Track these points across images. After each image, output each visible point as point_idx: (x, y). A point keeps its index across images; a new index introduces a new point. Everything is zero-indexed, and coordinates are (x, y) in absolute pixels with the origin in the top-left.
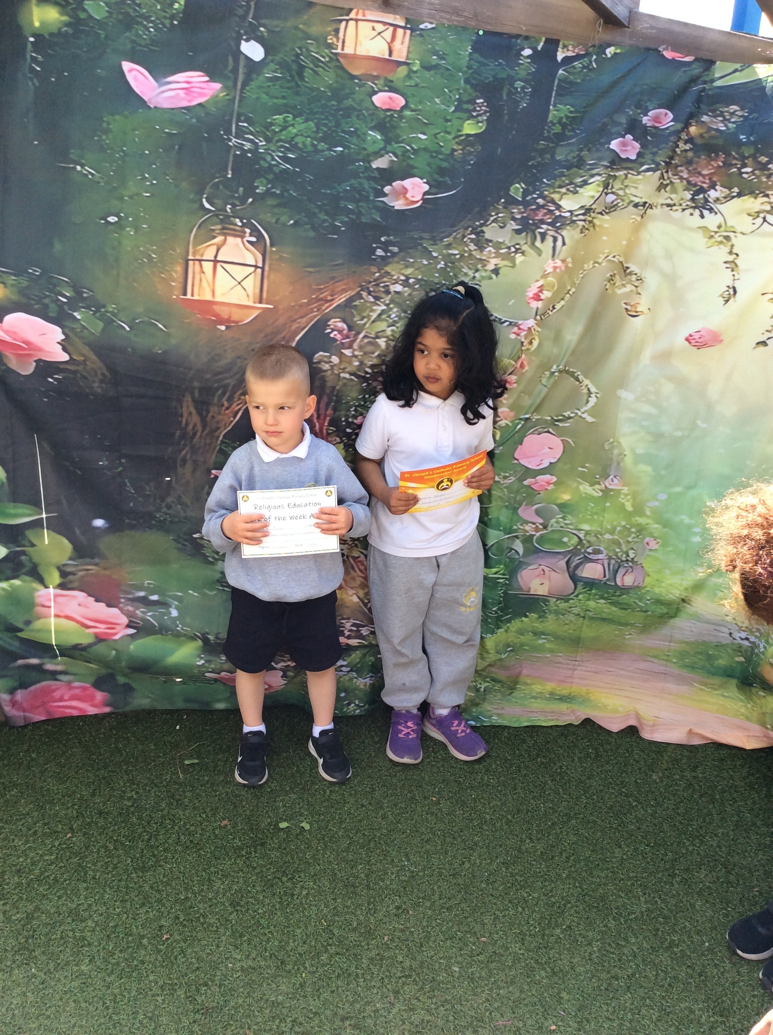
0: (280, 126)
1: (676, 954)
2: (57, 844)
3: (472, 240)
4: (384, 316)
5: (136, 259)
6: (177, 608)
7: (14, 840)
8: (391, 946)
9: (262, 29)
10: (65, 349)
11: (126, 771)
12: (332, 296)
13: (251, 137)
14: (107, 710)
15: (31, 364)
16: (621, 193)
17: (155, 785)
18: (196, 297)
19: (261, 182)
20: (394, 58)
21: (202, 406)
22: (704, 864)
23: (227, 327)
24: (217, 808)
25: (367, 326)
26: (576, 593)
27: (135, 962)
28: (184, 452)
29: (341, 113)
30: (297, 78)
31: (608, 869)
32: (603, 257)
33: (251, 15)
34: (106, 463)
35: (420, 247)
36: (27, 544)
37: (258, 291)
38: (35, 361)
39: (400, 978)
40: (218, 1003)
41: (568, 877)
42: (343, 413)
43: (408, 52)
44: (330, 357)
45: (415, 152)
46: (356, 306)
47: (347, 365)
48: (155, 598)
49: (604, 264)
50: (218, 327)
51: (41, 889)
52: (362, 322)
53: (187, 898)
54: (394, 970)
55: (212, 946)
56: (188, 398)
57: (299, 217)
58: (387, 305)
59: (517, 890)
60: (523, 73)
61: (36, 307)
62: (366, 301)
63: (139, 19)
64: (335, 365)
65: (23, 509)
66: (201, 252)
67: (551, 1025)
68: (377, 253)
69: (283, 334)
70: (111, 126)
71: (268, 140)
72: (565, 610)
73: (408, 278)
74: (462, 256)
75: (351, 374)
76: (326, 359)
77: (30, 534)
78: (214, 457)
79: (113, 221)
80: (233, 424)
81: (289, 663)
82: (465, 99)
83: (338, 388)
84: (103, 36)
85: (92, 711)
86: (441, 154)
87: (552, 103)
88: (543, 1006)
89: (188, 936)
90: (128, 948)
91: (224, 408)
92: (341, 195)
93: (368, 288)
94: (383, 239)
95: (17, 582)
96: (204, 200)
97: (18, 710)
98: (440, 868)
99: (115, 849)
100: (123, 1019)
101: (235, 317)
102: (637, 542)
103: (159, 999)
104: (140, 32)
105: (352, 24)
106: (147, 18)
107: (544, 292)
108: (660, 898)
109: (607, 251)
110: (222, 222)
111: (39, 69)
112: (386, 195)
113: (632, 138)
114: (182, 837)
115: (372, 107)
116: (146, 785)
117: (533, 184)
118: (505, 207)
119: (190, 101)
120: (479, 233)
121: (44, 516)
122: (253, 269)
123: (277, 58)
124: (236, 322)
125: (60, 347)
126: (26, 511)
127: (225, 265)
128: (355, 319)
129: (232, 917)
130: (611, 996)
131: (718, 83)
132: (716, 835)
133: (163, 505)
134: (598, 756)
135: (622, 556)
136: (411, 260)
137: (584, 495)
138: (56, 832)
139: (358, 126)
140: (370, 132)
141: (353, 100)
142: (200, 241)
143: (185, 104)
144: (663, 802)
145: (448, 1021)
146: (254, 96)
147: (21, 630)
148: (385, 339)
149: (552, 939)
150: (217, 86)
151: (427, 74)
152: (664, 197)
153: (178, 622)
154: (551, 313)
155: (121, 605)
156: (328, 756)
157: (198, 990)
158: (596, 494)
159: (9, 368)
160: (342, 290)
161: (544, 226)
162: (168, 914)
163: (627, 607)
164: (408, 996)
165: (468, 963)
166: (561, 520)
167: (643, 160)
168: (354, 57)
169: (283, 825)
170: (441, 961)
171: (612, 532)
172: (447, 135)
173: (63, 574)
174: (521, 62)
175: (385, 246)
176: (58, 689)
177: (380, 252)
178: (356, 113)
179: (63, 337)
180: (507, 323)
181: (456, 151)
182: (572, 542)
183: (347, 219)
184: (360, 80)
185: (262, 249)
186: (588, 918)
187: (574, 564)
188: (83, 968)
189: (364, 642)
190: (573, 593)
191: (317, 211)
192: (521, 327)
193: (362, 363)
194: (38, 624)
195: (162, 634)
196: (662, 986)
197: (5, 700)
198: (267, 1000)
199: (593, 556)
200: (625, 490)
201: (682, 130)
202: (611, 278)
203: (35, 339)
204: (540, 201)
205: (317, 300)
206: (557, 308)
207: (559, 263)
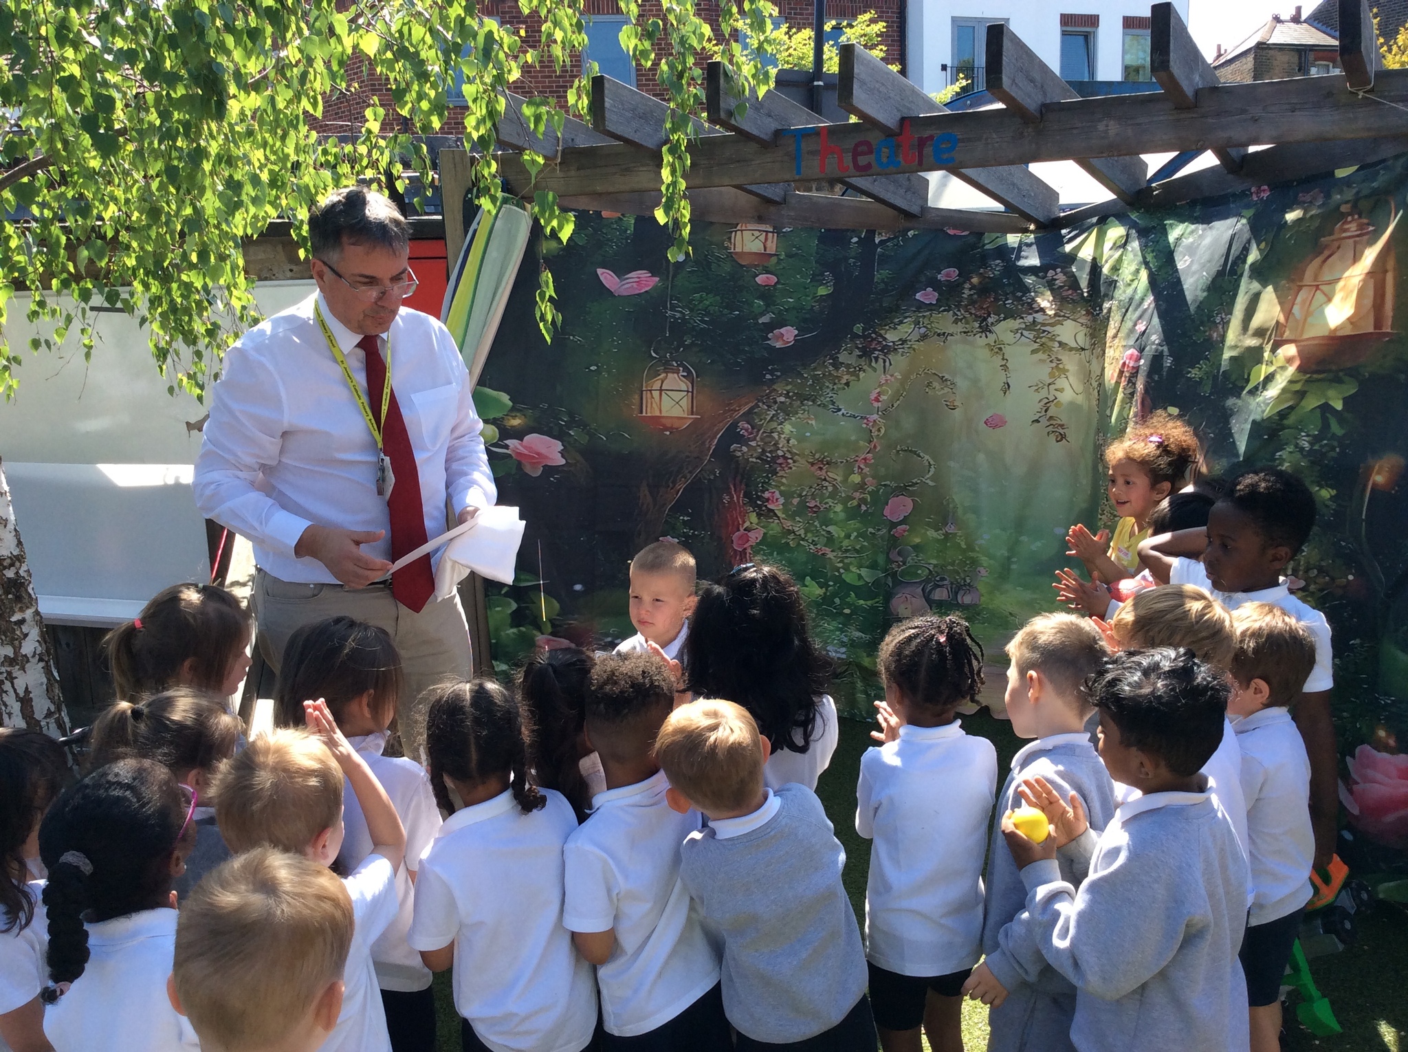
0: (697, 300)
3: (830, 364)
4: (775, 418)
5: (609, 392)
10: (563, 456)
12: (737, 408)
13: (680, 309)
15: (540, 469)
16: (929, 326)
18: (649, 415)
19: (688, 337)
20: (767, 252)
21: (654, 489)
23: (671, 432)
25: (764, 425)
29: (737, 289)
30: (706, 270)
32: (921, 370)
35: (794, 372)
36: (528, 601)
37: (690, 407)
38: (543, 466)
42: (752, 488)
43: (777, 247)
44: (741, 447)
45: (786, 310)
47: (753, 452)
49: (922, 375)
50: (665, 432)
52: (761, 423)
56: (645, 484)
57: (713, 357)
58: (775, 411)
60: (853, 254)
61: (545, 429)
62: (762, 409)
63: (606, 242)
64: (745, 452)
66: (651, 385)
68: (766, 377)
69: (709, 434)
70: (591, 310)
71: (691, 310)
73: (788, 392)
74: (824, 375)
75: (756, 458)
76: (738, 449)
79: (594, 369)
80: (675, 500)
82: (817, 273)
83: (747, 468)
84: (584, 255)
86: (804, 309)
87: (876, 270)
91: (670, 489)
93: (762, 401)
94: (770, 368)
95: (523, 629)
96: (651, 351)
101: (675, 425)
102: (971, 571)
104: (607, 249)
105: (739, 233)
106: (612, 241)
107: (881, 396)
109: (923, 366)
110: (664, 365)
112: (769, 339)
113: (932, 289)
115: (754, 284)
117: (868, 324)
118: (851, 340)
120: (835, 359)
121: (541, 582)
122: (686, 393)
124: (677, 428)
125: (560, 455)
126: (528, 577)
127: (667, 392)
128: (756, 422)
131: (987, 247)
135: (961, 581)
136: (789, 380)
137: (931, 538)
139: (748, 297)
140: (755, 300)
141: (742, 280)
142: (649, 378)
143: (637, 292)
146: (680, 284)
148: (777, 434)
150: (657, 279)
151: (790, 260)
152: (960, 327)
154: (890, 410)
158: (939, 538)
159: (525, 472)
160: (746, 402)
161: (877, 352)
166: (915, 557)
167: (941, 304)
168: (743, 253)
171: (952, 564)
172: (807, 297)
173: (554, 626)
174: (851, 246)
175: (771, 373)
177: (768, 376)
178: (744, 288)
179: (562, 448)
180: (859, 417)
181: (815, 306)
182: (924, 573)
184: (747, 268)
185: (691, 380)
187: (927, 591)
191: (724, 353)
192: (868, 419)
193: (764, 450)
199: (940, 583)
200: (960, 533)
201: (965, 282)
202: (929, 385)
203: (543, 451)
204: (873, 335)
205: (729, 410)
206: (895, 405)
207: (889, 377)
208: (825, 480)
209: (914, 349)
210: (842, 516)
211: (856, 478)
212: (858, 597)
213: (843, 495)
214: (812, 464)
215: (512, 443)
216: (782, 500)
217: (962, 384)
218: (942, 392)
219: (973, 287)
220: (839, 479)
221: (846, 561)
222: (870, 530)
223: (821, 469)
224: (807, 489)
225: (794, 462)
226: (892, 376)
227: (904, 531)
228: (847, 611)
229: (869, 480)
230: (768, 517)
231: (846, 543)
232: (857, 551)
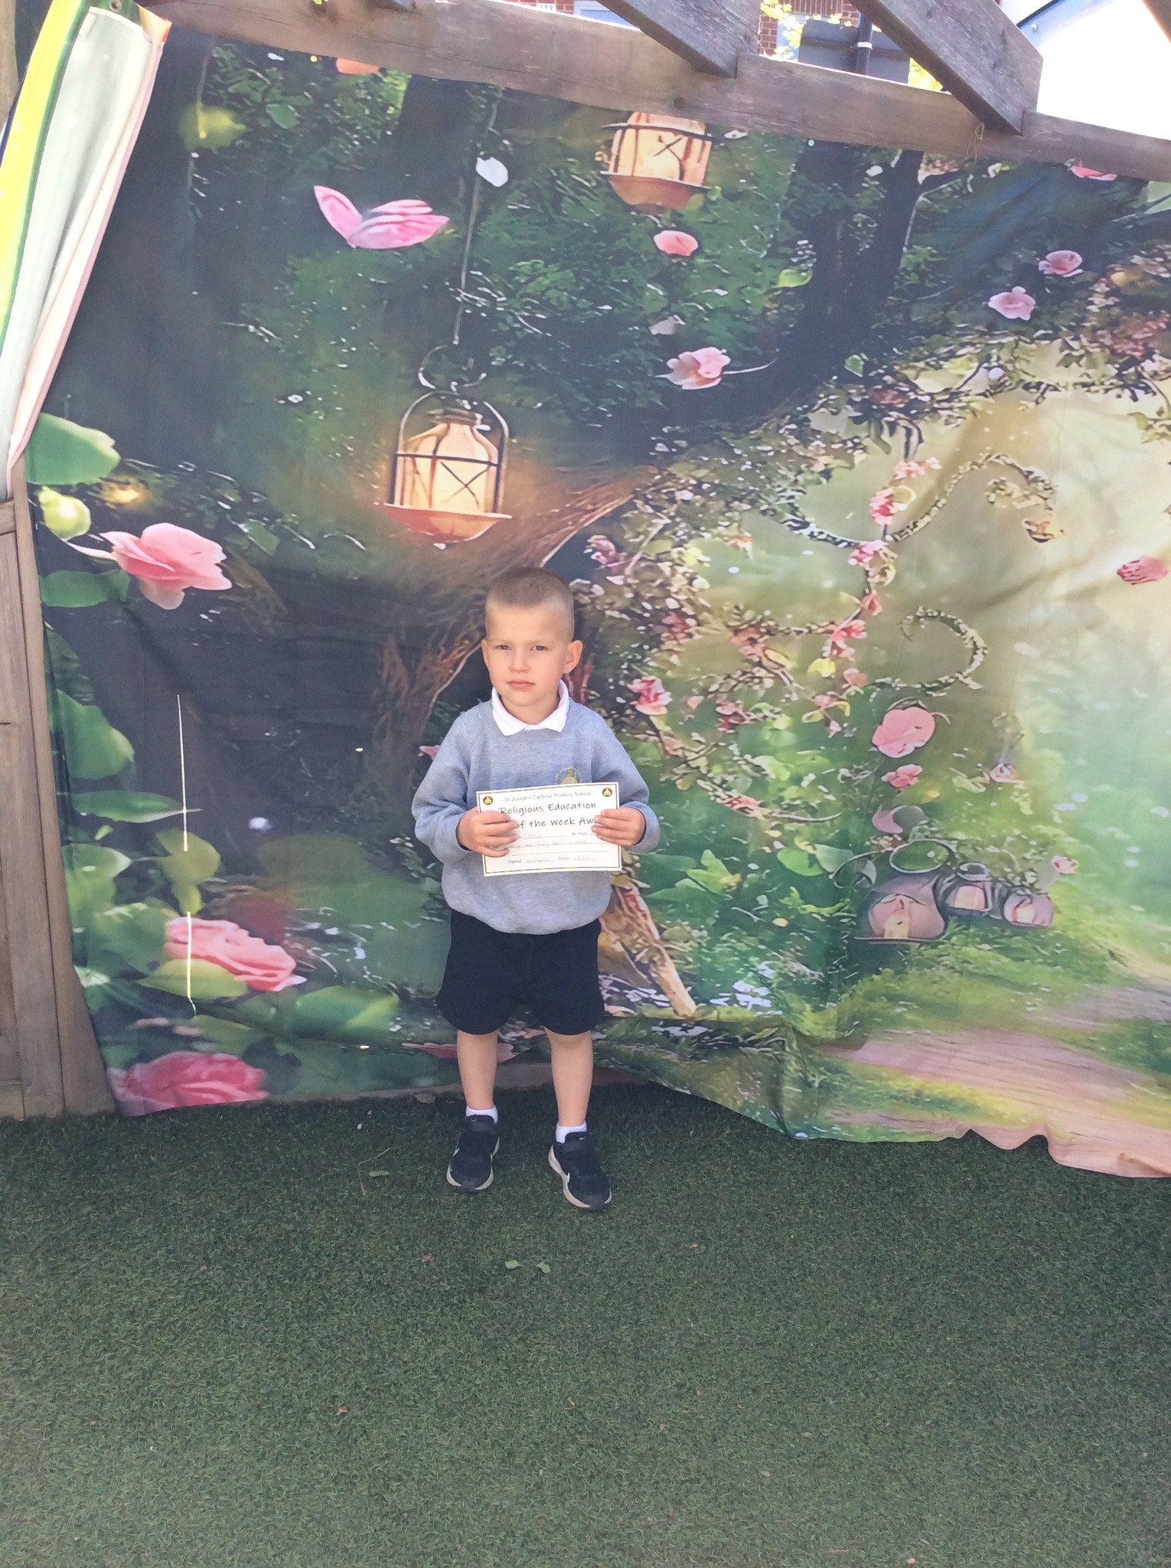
0: (527, 275)
1: (1098, 1467)
2: (185, 1279)
3: (791, 432)
4: (667, 533)
5: (326, 454)
6: (364, 947)
7: (124, 1272)
8: (669, 1438)
9: (506, 142)
10: (226, 574)
11: (285, 1184)
12: (594, 504)
13: (487, 290)
14: (262, 1095)
15: (178, 594)
16: (1010, 367)
17: (327, 1203)
18: (406, 506)
19: (499, 351)
20: (685, 182)
21: (411, 653)
22: (1141, 1342)
23: (448, 546)
24: (415, 1238)
25: (644, 545)
26: (948, 933)
27: (297, 1444)
28: (382, 719)
29: (611, 258)
30: (551, 210)
31: (994, 1344)
32: (983, 456)
33: (492, 123)
34: (275, 734)
35: (717, 441)
36: (157, 852)
37: (491, 496)
38: (185, 590)
39: (683, 1483)
40: (416, 1505)
41: (935, 1353)
42: (609, 671)
43: (707, 173)
44: (591, 586)
45: (710, 313)
46: (626, 518)
47: (615, 598)
48: (333, 931)
49: (984, 467)
50: (436, 545)
51: (163, 1339)
52: (637, 540)
53: (371, 1360)
54: (673, 1472)
55: (408, 1426)
56: (392, 642)
57: (549, 398)
58: (670, 518)
59: (857, 1368)
60: (865, 200)
61: (188, 515)
62: (642, 513)
63: (340, 129)
64: (598, 598)
65: (155, 801)
66: (415, 445)
67: (908, 1558)
68: (657, 449)
69: (525, 555)
70: (297, 273)
71: (510, 294)
72: (933, 960)
73: (700, 483)
74: (777, 453)
75: (621, 611)
76: (585, 589)
77: (163, 838)
78: (424, 727)
79: (296, 401)
80: (452, 678)
81: (523, 1033)
82: (782, 238)
83: (601, 630)
84: (290, 152)
85: (241, 1097)
86: (748, 315)
87: (906, 243)
88: (895, 1531)
89: (374, 1412)
90: (287, 1423)
91: (440, 656)
92: (608, 370)
93: (645, 495)
94: (665, 430)
95: (140, 906)
96: (420, 375)
97: (136, 1092)
98: (742, 1334)
99: (269, 1288)
100: (280, 1521)
101: (458, 532)
102: (1038, 861)
103: (332, 1495)
104: (341, 146)
105: (630, 133)
106: (351, 127)
107: (894, 504)
108: (1074, 1388)
109: (988, 448)
110: (444, 403)
111: (202, 195)
112: (669, 371)
113: (1024, 290)
114: (366, 1276)
115: (654, 251)
116: (314, 1203)
117: (879, 355)
118: (839, 387)
119: (405, 240)
120: (803, 423)
121: (185, 811)
122: (485, 466)
123: (526, 182)
124: (460, 538)
125: (219, 570)
126: (159, 804)
127: (446, 462)
128: (626, 537)
129: (437, 1388)
130: (999, 1521)
131: (1152, 211)
132: (1160, 1302)
133: (351, 795)
134: (981, 1187)
135: (1014, 878)
136: (705, 459)
137: (958, 791)
138: (184, 1263)
139: (634, 277)
140: (649, 286)
141: (628, 240)
142: (412, 430)
143: (398, 243)
144: (1079, 1253)
145: (753, 1545)
146: (492, 236)
147: (142, 976)
148: (670, 564)
149: (911, 1439)
150: (443, 220)
151: (730, 205)
152: (1076, 374)
153: (365, 967)
154: (911, 533)
155: (286, 942)
156: (577, 1172)
157: (387, 1486)
158: (975, 789)
159: (147, 602)
160: (608, 497)
161: (894, 414)
162: (345, 1380)
163: (1023, 956)
164: (695, 1508)
165: (784, 1467)
166: (926, 827)
167: (1040, 322)
168: (632, 180)
169: (511, 1264)
170: (745, 1462)
171: (998, 843)
172: (757, 290)
173: (206, 897)
174: (864, 185)
175: (669, 440)
176: (193, 1063)
177: (661, 447)
178: (631, 259)
179: (224, 557)
180: (845, 544)
181: (769, 310)
182: (940, 858)
183: (614, 403)
184: (638, 212)
185: (498, 441)
186: (964, 1411)
187: (943, 890)
188: (223, 1448)
189: (632, 1012)
190: (943, 934)
191: (574, 390)
192: (863, 549)
193: (637, 596)
194: (168, 968)
195: (341, 984)
196: (1077, 1511)
197: (117, 1078)
198: (488, 1505)
199: (973, 877)
200: (1021, 785)
201: (1096, 281)
202: (997, 487)
203: (184, 558)
204: (888, 379)
205: (574, 509)
206: (921, 524)
207: (914, 466)
208: (760, 664)
209: (974, 412)
210: (788, 738)
211: (825, 668)
212: (806, 899)
213: (795, 697)
214: (736, 631)
215: (119, 539)
216: (666, 698)
217: (1066, 488)
218: (1024, 504)
219: (1114, 291)
220: (789, 665)
221: (788, 827)
222: (844, 772)
223: (753, 642)
224: (720, 679)
225: (699, 624)
226: (920, 463)
227: (912, 776)
228: (781, 922)
229: (851, 672)
230: (635, 729)
231: (791, 793)
232: (813, 811)
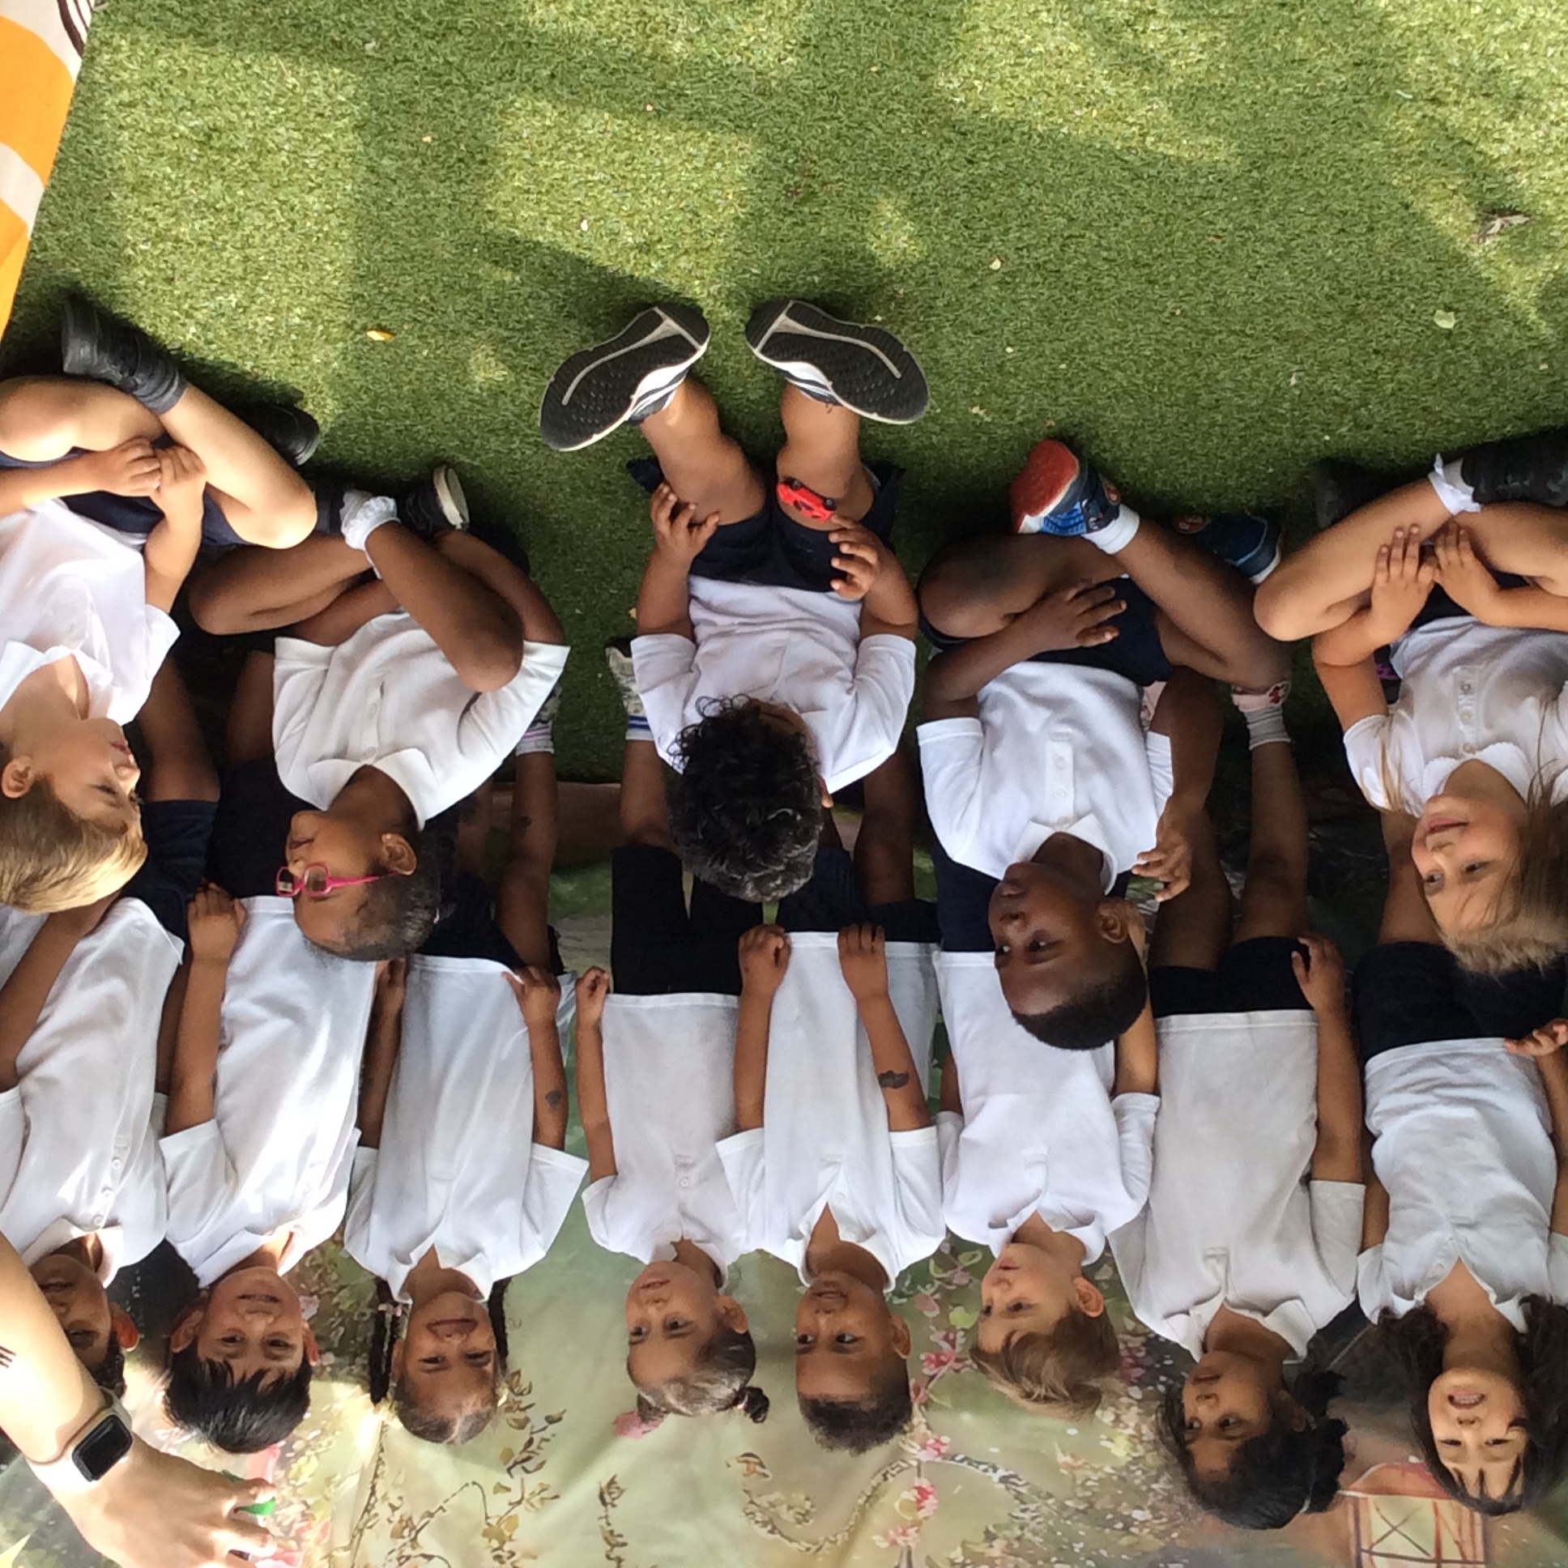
32: (824, 1550)
37: (1362, 1516)
49: (822, 1539)
58: (1151, 1490)
73: (1126, 1528)
109: (820, 1559)
122: (1375, 1549)
124: (1391, 1467)
127: (1423, 1555)
136: (1125, 1556)
148: (1143, 1438)
180: (958, 1458)
202: (804, 1517)
207: (900, 1540)
211: (960, 1318)
217: (733, 1514)
218: (772, 1497)
226: (894, 1543)
229: (933, 1313)
